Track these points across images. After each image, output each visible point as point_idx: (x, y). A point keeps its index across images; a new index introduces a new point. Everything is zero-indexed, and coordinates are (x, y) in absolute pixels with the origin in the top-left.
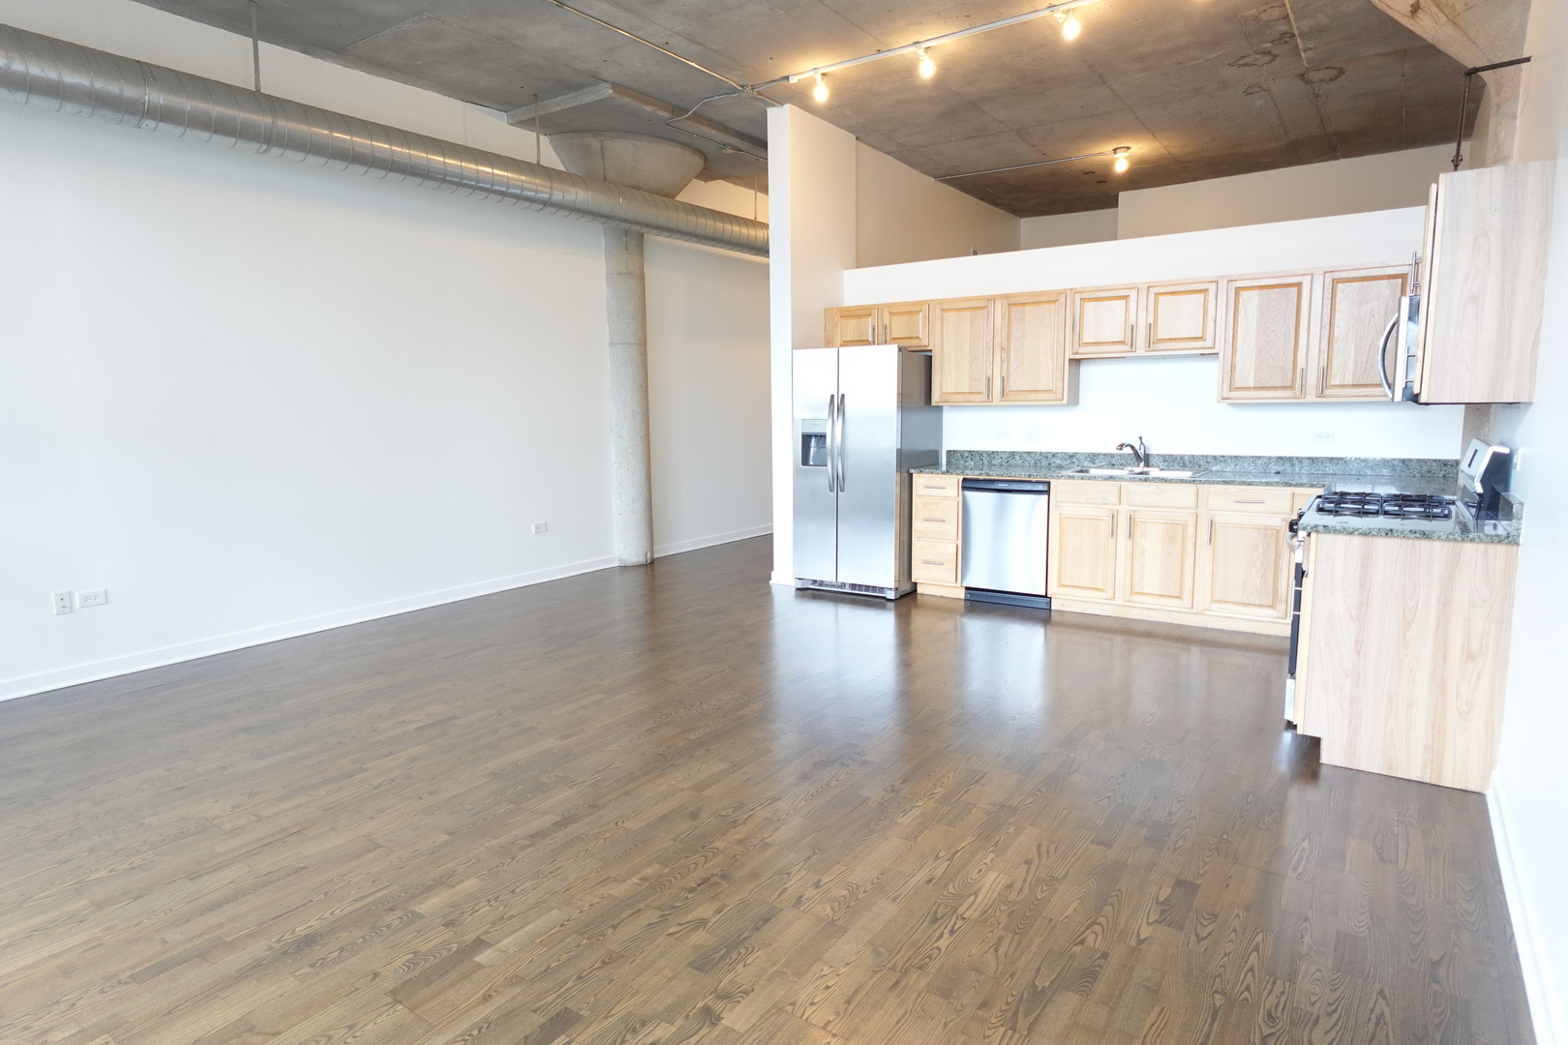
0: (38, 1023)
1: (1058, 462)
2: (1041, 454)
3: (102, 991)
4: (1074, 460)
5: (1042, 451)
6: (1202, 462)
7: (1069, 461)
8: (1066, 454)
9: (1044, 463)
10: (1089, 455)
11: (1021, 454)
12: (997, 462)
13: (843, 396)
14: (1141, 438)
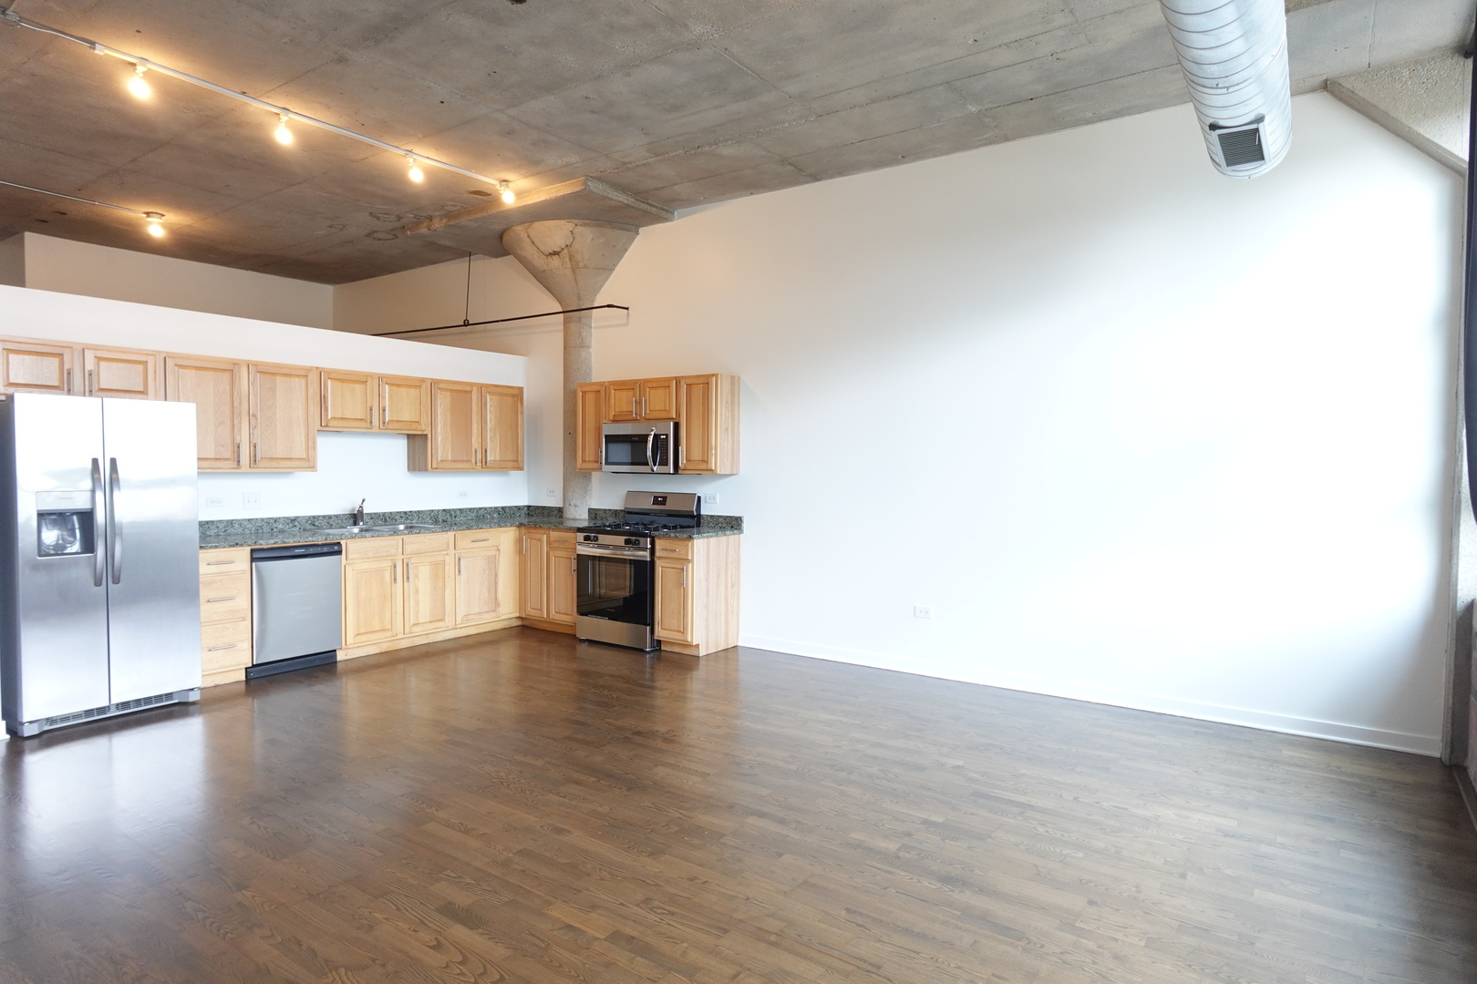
0: (1087, 960)
1: (280, 526)
2: (262, 520)
3: (1042, 946)
4: (296, 523)
5: (264, 517)
6: (397, 517)
7: (291, 525)
8: (287, 518)
9: (266, 529)
10: (309, 517)
11: (240, 522)
12: (213, 532)
13: (113, 461)
14: (364, 501)
